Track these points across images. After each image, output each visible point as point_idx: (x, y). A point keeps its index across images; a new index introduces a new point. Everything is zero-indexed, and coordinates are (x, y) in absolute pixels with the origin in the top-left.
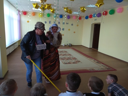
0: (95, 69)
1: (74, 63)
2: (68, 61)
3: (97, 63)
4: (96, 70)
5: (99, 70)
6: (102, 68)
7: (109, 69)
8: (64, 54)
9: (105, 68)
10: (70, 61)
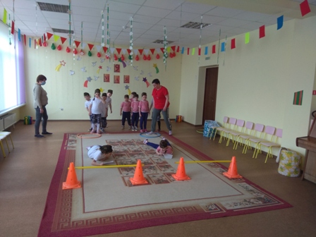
0: (223, 204)
1: (159, 182)
4: (228, 208)
5: (239, 207)
6: (245, 201)
7: (269, 202)
8: (135, 151)
9: (254, 198)
10: (148, 175)
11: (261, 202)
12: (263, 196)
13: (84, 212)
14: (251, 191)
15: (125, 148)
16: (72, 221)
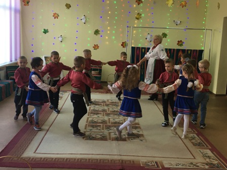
0: (165, 163)
2: (106, 132)
3: (194, 144)
4: (166, 166)
5: (180, 167)
6: (192, 163)
7: (218, 167)
8: (114, 111)
9: (204, 163)
10: (110, 133)
11: (207, 167)
12: (216, 162)
13: (35, 152)
14: (209, 157)
15: (106, 108)
16: (22, 157)
